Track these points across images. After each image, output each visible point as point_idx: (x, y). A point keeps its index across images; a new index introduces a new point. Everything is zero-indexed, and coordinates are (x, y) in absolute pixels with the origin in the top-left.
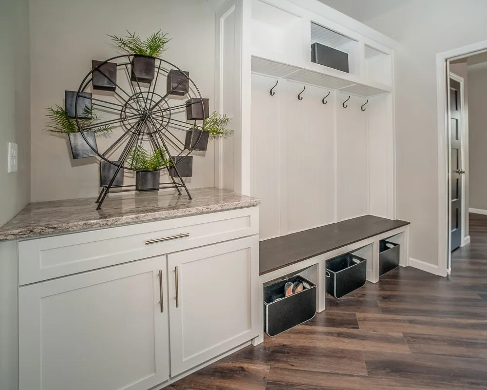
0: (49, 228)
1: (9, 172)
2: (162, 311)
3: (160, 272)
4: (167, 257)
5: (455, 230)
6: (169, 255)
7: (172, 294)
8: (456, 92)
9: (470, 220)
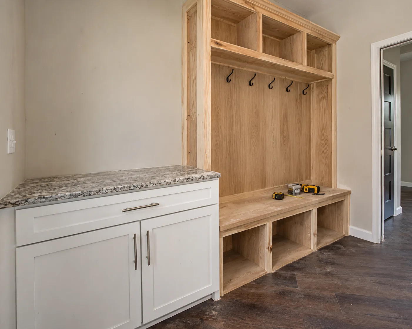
0: (41, 198)
1: (8, 153)
2: (136, 268)
3: (135, 235)
4: (140, 223)
5: (388, 201)
6: (142, 221)
7: (145, 254)
8: (390, 77)
9: (401, 192)
